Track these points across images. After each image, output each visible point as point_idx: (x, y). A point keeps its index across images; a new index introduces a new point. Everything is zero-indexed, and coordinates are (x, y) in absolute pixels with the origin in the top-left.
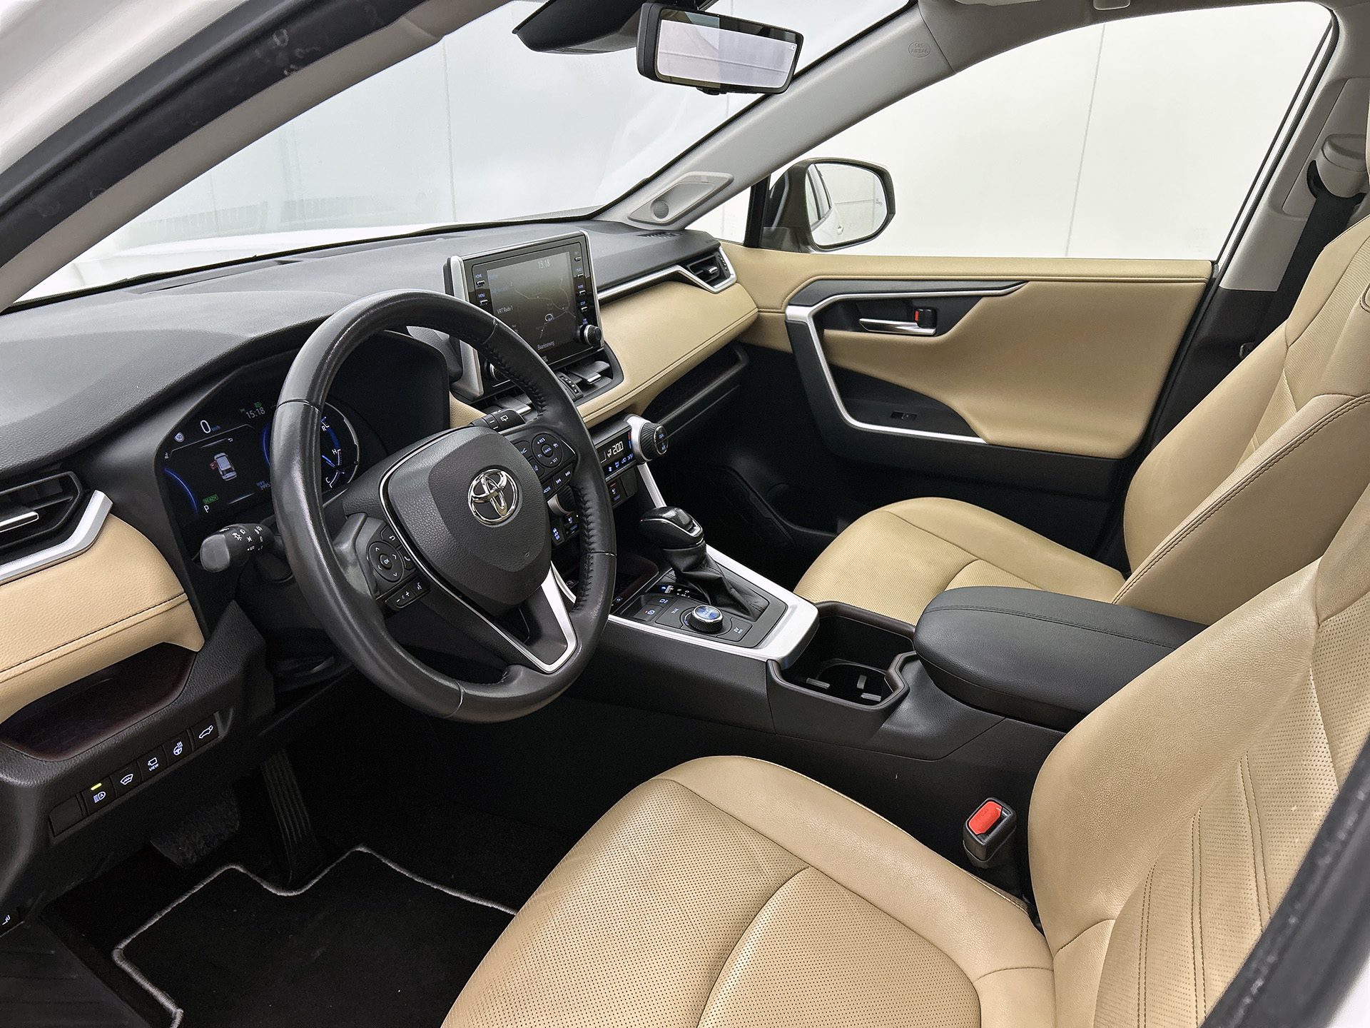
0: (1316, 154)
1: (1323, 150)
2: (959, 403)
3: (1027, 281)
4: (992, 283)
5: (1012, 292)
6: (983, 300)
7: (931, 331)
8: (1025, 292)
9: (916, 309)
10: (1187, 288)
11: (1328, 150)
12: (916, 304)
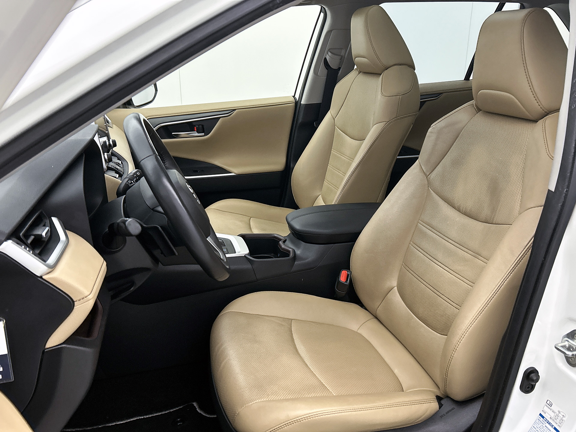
0: (326, 55)
1: (328, 54)
2: (218, 162)
3: (235, 110)
4: (223, 112)
5: (231, 114)
6: (221, 119)
7: (203, 134)
8: (236, 114)
9: (195, 126)
10: (290, 106)
11: (329, 53)
12: (194, 124)
